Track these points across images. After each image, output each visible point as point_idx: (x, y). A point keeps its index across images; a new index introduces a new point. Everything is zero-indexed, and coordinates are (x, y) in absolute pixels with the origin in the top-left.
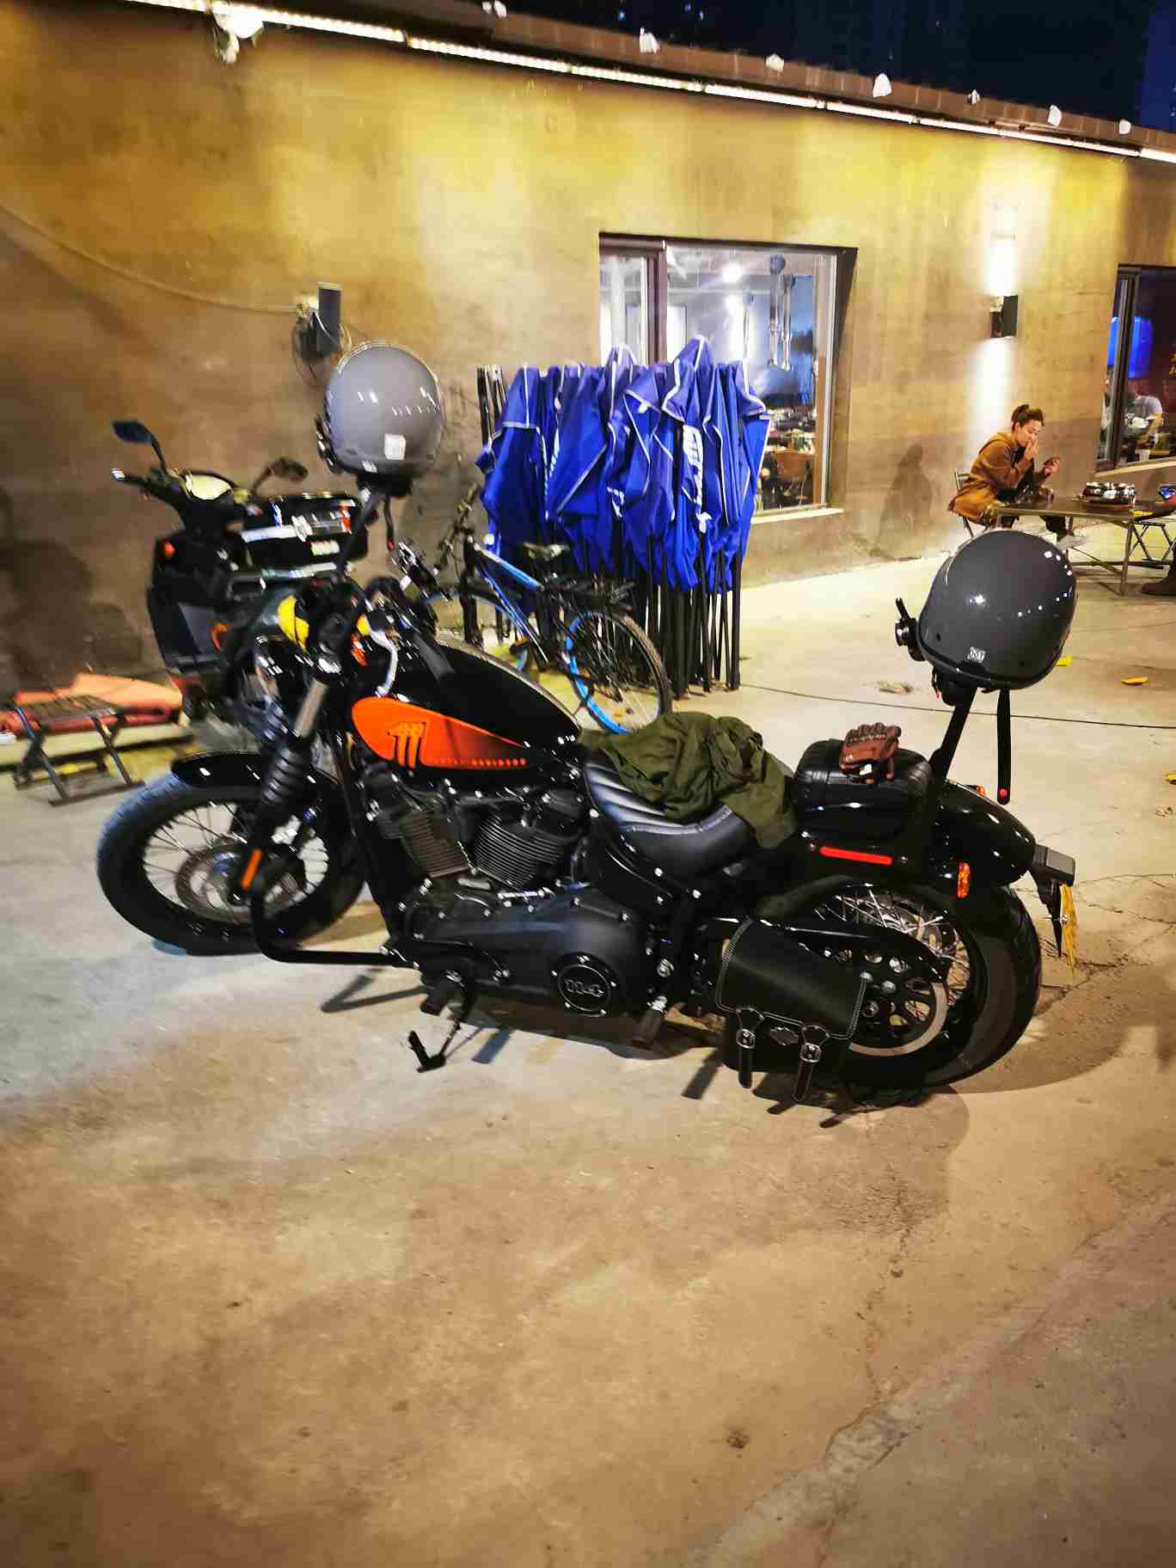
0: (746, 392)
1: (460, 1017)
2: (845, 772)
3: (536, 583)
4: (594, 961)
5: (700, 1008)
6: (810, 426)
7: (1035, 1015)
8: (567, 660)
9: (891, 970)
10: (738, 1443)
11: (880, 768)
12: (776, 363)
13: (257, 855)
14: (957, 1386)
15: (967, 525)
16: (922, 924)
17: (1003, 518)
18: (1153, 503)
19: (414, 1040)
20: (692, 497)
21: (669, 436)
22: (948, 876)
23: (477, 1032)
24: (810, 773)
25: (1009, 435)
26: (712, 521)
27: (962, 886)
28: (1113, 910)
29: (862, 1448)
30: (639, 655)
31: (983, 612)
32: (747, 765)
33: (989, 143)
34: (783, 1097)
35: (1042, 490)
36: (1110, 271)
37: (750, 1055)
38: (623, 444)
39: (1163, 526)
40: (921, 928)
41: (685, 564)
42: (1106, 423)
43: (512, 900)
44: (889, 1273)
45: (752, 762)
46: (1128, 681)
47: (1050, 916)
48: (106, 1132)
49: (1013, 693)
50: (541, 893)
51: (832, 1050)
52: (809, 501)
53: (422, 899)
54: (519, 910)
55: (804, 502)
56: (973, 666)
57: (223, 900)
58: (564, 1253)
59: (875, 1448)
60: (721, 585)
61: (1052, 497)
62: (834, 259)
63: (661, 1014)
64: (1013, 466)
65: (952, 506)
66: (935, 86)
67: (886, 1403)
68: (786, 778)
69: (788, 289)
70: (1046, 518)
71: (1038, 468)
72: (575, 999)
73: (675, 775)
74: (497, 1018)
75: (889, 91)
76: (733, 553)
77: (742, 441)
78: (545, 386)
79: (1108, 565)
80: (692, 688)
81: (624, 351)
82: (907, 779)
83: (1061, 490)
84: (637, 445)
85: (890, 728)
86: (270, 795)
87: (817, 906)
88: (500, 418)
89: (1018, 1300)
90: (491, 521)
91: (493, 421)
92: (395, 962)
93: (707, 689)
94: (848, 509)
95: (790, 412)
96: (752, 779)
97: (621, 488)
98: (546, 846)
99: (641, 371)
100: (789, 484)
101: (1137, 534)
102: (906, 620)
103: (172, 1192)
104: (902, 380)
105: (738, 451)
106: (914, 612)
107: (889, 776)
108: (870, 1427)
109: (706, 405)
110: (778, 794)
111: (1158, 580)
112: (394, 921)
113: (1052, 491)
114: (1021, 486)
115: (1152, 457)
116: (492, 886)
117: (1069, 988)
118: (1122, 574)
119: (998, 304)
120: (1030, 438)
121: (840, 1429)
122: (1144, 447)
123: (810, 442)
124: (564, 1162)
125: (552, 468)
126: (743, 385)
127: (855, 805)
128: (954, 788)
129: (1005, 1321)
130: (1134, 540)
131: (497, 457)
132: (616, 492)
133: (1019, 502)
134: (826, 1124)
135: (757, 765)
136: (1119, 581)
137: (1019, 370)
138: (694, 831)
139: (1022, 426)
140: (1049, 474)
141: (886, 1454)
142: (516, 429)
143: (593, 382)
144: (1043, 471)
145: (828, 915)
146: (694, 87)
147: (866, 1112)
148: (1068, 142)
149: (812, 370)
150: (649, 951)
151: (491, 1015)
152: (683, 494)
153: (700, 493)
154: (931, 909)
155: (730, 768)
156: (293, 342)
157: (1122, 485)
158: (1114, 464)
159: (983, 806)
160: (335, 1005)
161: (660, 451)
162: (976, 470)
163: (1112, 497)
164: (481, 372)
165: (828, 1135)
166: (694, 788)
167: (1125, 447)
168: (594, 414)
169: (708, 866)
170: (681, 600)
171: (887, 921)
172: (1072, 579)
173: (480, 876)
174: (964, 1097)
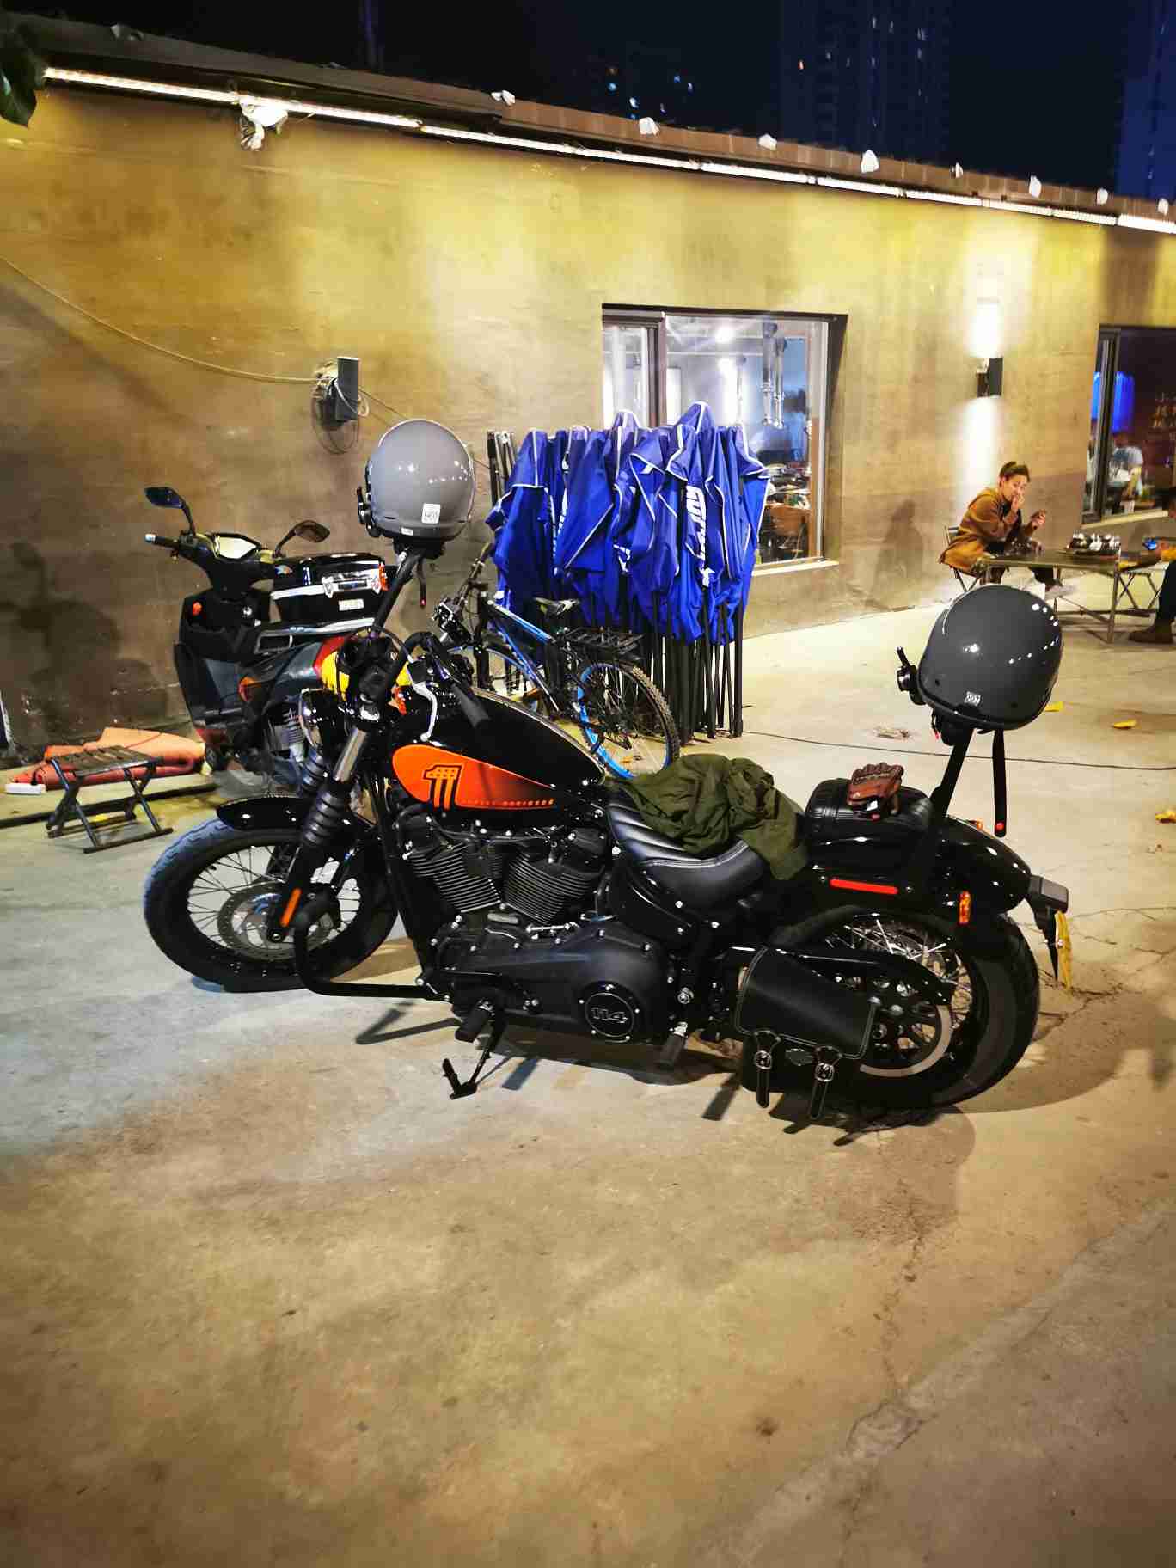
0: (745, 454)
1: (489, 1048)
2: (852, 808)
3: (548, 636)
4: (618, 989)
5: (718, 1034)
6: (803, 482)
7: (1035, 1040)
8: (578, 710)
9: (899, 994)
10: (767, 1430)
11: (885, 806)
12: (770, 422)
13: (297, 894)
14: (970, 1379)
15: (958, 577)
16: (926, 951)
17: (993, 569)
18: (1138, 553)
19: (447, 1066)
20: (695, 551)
21: (673, 494)
22: (951, 903)
23: (505, 1061)
24: (820, 810)
25: (997, 490)
26: (715, 575)
27: (964, 914)
28: (1107, 941)
29: (883, 1435)
30: (646, 703)
31: (979, 658)
32: (761, 803)
33: (971, 214)
34: (797, 1117)
35: (1030, 543)
36: (1092, 333)
37: (768, 1075)
38: (629, 503)
39: (1149, 576)
40: (925, 955)
41: (689, 616)
42: (1091, 476)
43: (539, 933)
44: (903, 1277)
45: (765, 800)
46: (1118, 725)
47: (1046, 941)
48: (157, 1157)
49: (1007, 734)
50: (567, 926)
51: (846, 1070)
52: (805, 554)
53: (455, 934)
54: (548, 943)
55: (800, 556)
56: (969, 709)
57: (261, 937)
58: (598, 1263)
59: (895, 1434)
60: (724, 636)
61: (1040, 549)
62: (825, 326)
63: (683, 1039)
64: (1001, 519)
65: (943, 557)
66: (919, 161)
67: (903, 1395)
68: (797, 814)
69: (780, 352)
70: (1035, 569)
71: (1025, 522)
72: (601, 1025)
73: (694, 811)
74: (523, 1047)
75: (877, 167)
76: (735, 605)
77: (742, 499)
78: (554, 448)
79: (1096, 614)
80: (697, 735)
81: (629, 415)
82: (908, 813)
83: (1048, 541)
84: (642, 505)
85: (894, 767)
86: (310, 836)
87: (826, 937)
88: (509, 480)
89: (1026, 1300)
90: (502, 577)
91: (502, 481)
92: (428, 996)
93: (711, 736)
94: (843, 561)
95: (783, 467)
96: (765, 816)
97: (628, 546)
98: (572, 882)
99: (645, 436)
100: (786, 537)
101: (1123, 584)
102: (906, 668)
103: (222, 1212)
104: (893, 440)
105: (739, 508)
106: (915, 660)
107: (894, 812)
108: (890, 1416)
109: (708, 467)
110: (790, 830)
111: (1144, 628)
112: (427, 957)
113: (1039, 543)
114: (1010, 538)
115: (1136, 508)
116: (520, 921)
117: (1067, 1015)
118: (1110, 623)
119: (983, 366)
120: (1016, 493)
121: (862, 1419)
122: (1128, 499)
123: (804, 497)
124: (593, 1180)
125: (561, 525)
126: (742, 447)
127: (862, 839)
128: (953, 823)
129: (1014, 1320)
130: (1121, 588)
131: (507, 516)
132: (623, 549)
133: (1008, 554)
134: (840, 1143)
135: (770, 803)
136: (1106, 629)
137: (1005, 428)
138: (713, 865)
139: (1007, 480)
140: (1035, 528)
141: (905, 1439)
142: (525, 488)
143: (599, 445)
144: (1030, 524)
145: (835, 943)
146: (693, 165)
147: (877, 1131)
148: (1047, 211)
149: (805, 430)
150: (670, 980)
151: (518, 1045)
152: (687, 549)
153: (703, 549)
154: (935, 936)
155: (746, 806)
156: (313, 411)
157: (1107, 537)
158: (1099, 515)
159: (981, 840)
160: (370, 1036)
161: (664, 510)
162: (964, 524)
163: (1098, 549)
164: (491, 435)
165: (842, 1153)
166: (712, 824)
167: (1110, 499)
168: (601, 475)
169: (724, 898)
170: (685, 649)
171: (894, 949)
172: (1058, 629)
173: (508, 911)
174: (971, 1117)
